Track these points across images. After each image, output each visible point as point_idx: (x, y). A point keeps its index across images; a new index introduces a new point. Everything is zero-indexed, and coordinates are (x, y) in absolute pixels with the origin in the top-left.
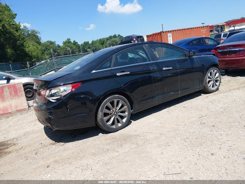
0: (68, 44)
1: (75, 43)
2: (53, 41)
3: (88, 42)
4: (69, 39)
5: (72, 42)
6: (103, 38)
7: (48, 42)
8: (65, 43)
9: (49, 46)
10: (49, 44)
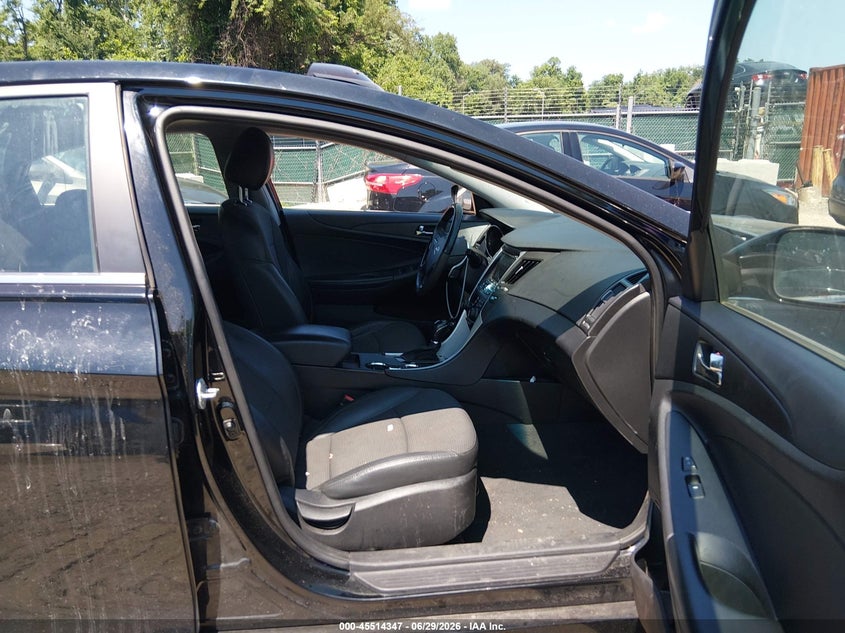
0: (548, 77)
1: (573, 76)
2: (501, 62)
3: (620, 78)
4: (554, 61)
5: (564, 71)
6: (682, 69)
7: (485, 63)
8: (538, 73)
9: (485, 77)
10: (486, 70)
